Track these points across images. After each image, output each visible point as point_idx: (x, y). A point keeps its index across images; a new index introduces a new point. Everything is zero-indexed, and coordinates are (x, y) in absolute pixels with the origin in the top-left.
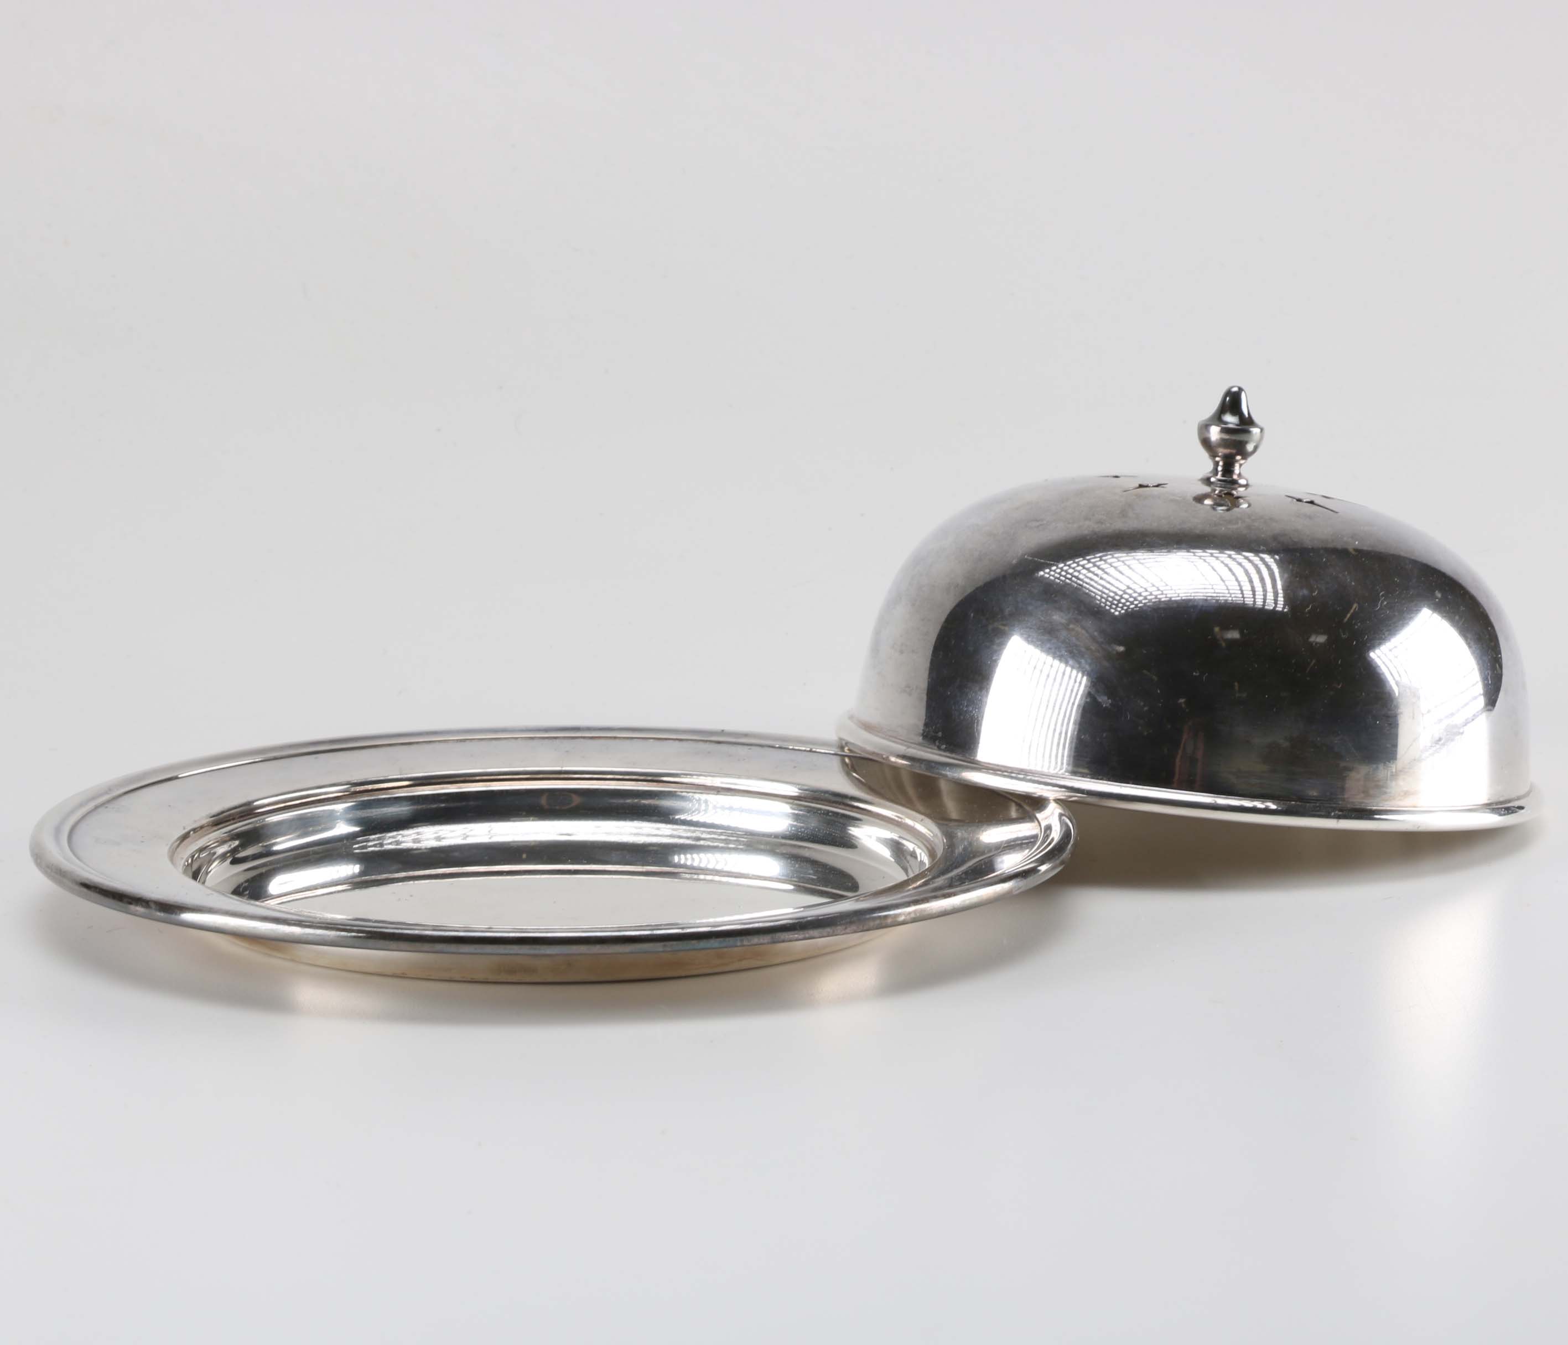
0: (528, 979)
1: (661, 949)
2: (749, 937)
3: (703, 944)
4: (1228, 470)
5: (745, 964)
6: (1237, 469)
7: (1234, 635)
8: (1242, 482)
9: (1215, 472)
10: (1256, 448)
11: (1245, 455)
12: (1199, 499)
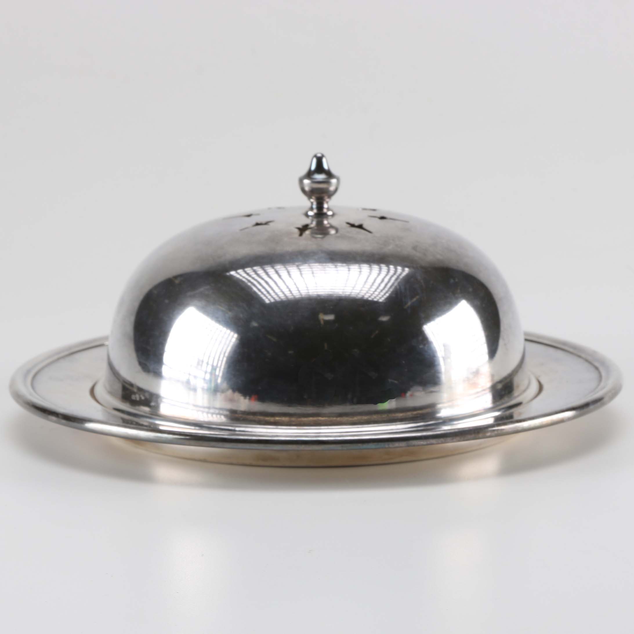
0: (274, 464)
1: (340, 448)
2: (393, 443)
3: (365, 446)
4: (320, 207)
5: (404, 459)
6: (325, 206)
7: (331, 317)
8: (330, 213)
9: (311, 209)
10: (336, 190)
11: (330, 195)
12: (303, 229)
